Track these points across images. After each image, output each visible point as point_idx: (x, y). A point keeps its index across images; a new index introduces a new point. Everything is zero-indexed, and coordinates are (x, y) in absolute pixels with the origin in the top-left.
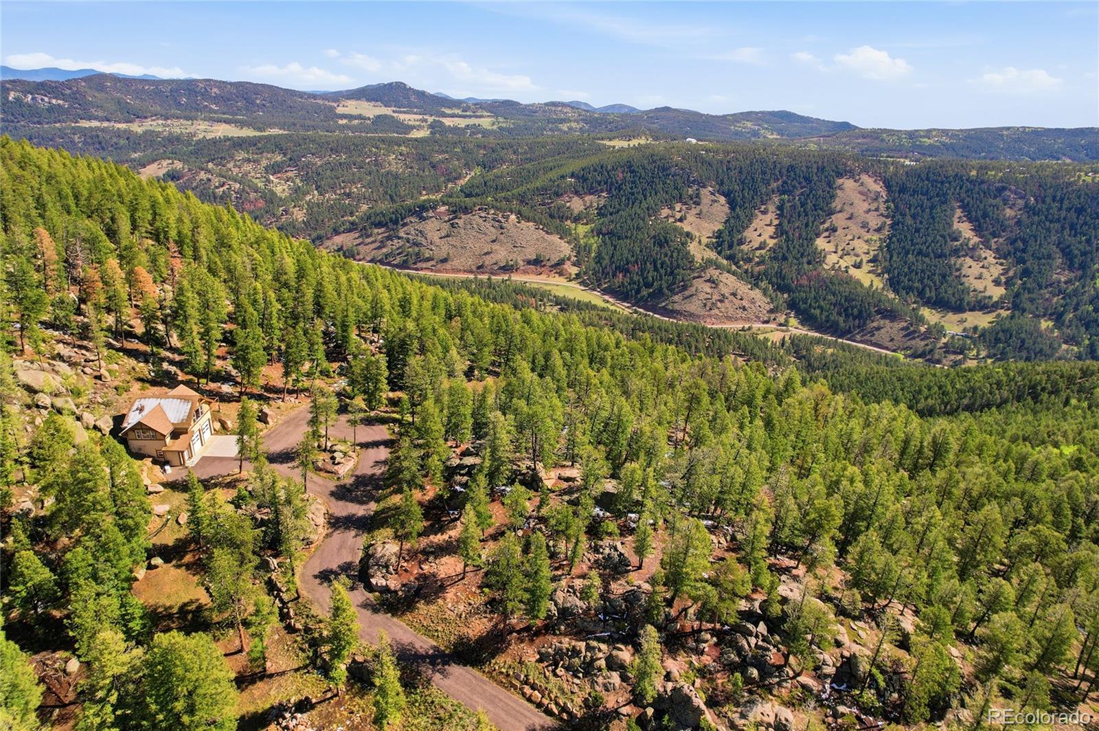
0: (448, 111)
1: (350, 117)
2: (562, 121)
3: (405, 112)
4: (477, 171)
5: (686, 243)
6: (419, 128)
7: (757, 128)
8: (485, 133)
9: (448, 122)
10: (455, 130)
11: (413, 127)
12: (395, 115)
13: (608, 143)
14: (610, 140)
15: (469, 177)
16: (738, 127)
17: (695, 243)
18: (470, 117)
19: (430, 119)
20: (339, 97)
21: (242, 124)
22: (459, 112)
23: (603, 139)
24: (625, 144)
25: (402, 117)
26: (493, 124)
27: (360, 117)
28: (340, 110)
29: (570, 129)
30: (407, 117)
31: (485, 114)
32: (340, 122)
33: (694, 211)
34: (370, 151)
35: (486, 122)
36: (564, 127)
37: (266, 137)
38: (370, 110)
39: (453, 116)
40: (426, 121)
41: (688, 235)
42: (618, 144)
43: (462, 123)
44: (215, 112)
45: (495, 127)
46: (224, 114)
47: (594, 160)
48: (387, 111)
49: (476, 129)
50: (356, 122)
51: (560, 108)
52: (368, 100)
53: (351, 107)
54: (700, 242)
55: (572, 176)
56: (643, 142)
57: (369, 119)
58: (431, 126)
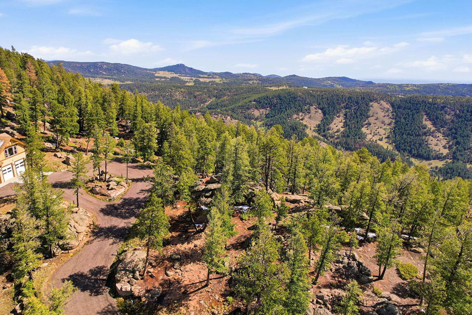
0: (202, 76)
1: (161, 78)
2: (250, 80)
3: (184, 76)
4: (214, 99)
5: (305, 129)
6: (189, 82)
7: (333, 83)
8: (217, 84)
9: (201, 80)
10: (205, 83)
11: (187, 82)
12: (180, 77)
13: (270, 88)
14: (271, 87)
15: (210, 102)
16: (325, 83)
17: (309, 129)
18: (211, 78)
19: (194, 79)
20: (156, 70)
21: (115, 80)
22: (207, 76)
23: (267, 87)
24: (277, 89)
25: (182, 78)
26: (221, 81)
27: (165, 78)
28: (156, 75)
29: (253, 83)
30: (185, 78)
31: (217, 77)
32: (156, 79)
33: (308, 116)
34: (168, 90)
35: (218, 80)
36: (251, 82)
37: (125, 85)
38: (169, 75)
39: (204, 78)
40: (192, 79)
41: (305, 126)
42: (274, 88)
43: (208, 80)
44: (105, 75)
45: (221, 82)
46: (108, 75)
47: (264, 94)
48: (177, 75)
49: (213, 83)
50: (163, 79)
51: (249, 75)
52: (168, 71)
53: (161, 74)
54: (310, 129)
55: (255, 101)
56: (284, 88)
57: (168, 78)
58: (195, 82)
